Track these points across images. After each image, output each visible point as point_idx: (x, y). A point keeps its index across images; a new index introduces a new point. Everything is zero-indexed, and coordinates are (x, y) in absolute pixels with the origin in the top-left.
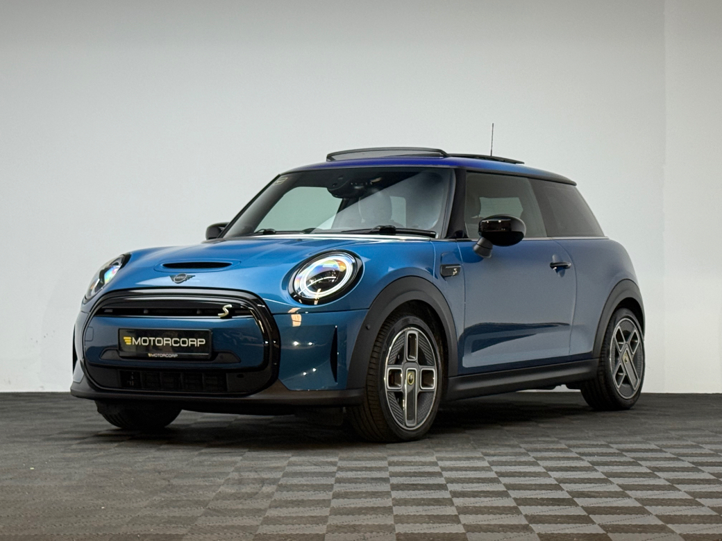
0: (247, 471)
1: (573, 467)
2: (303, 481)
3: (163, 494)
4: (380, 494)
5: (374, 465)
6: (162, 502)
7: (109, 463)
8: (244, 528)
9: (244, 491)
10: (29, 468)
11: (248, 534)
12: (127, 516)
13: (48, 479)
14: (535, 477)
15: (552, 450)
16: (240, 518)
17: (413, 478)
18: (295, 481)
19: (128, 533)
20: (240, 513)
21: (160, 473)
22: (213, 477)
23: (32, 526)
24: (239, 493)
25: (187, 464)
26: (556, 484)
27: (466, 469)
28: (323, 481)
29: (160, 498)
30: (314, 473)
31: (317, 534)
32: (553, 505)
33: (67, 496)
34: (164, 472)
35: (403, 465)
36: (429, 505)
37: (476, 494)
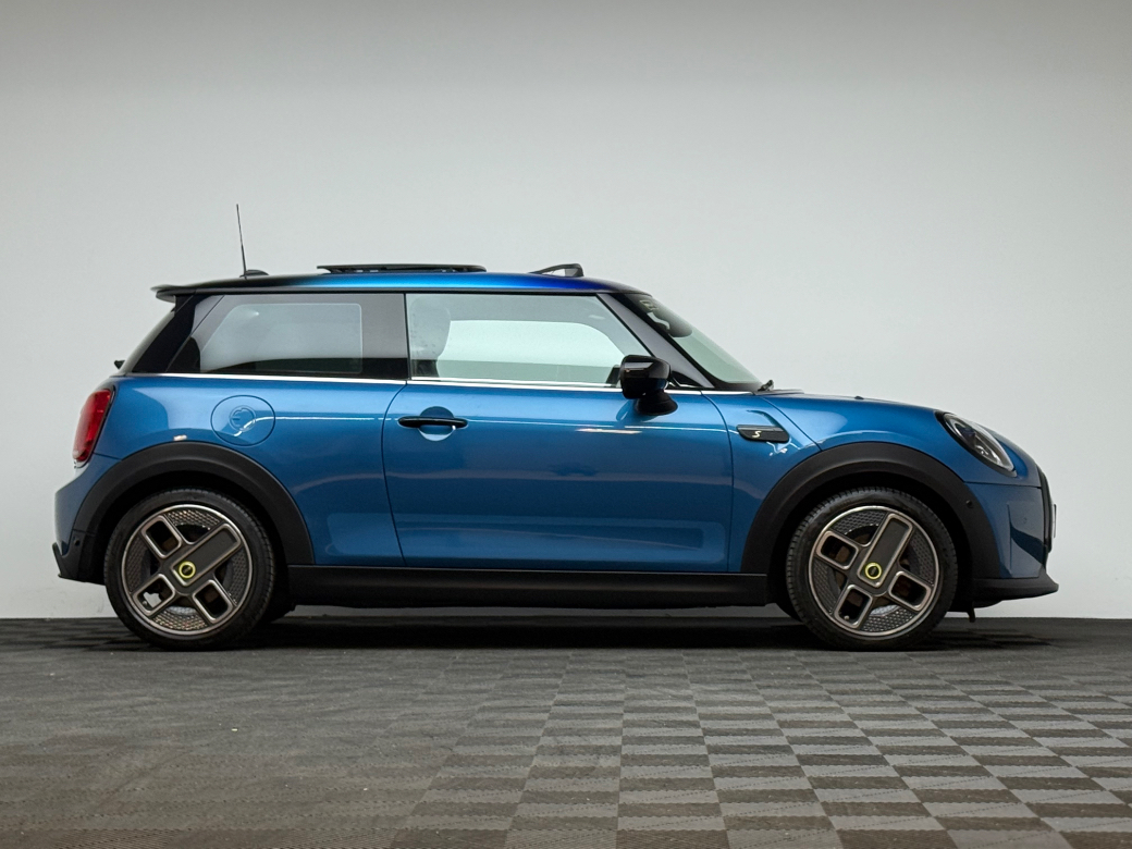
0: (565, 735)
1: (1069, 731)
2: (657, 750)
3: (449, 769)
4: (784, 770)
5: (757, 727)
6: (453, 781)
7: (348, 723)
8: (595, 822)
9: (571, 764)
10: (229, 729)
11: (606, 831)
12: (407, 802)
13: (266, 746)
14: (1017, 745)
15: (1024, 705)
16: (582, 806)
17: (827, 747)
18: (646, 750)
19: (421, 829)
20: (580, 798)
21: (432, 737)
22: (516, 743)
23: (267, 816)
24: (566, 768)
25: (470, 725)
26: (1054, 757)
27: (903, 733)
28: (689, 750)
29: (447, 776)
30: (670, 738)
31: (713, 831)
32: (1066, 788)
33: (303, 771)
34: (438, 735)
35: (803, 727)
36: (869, 787)
37: (936, 771)
